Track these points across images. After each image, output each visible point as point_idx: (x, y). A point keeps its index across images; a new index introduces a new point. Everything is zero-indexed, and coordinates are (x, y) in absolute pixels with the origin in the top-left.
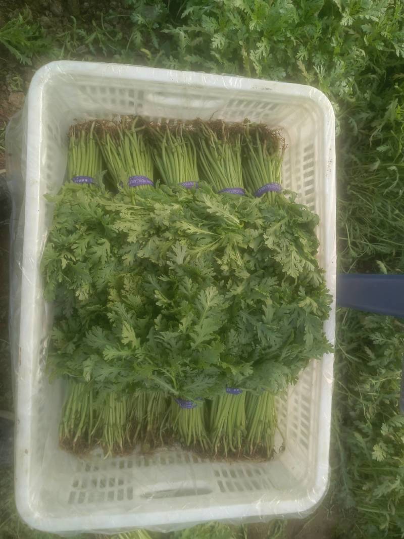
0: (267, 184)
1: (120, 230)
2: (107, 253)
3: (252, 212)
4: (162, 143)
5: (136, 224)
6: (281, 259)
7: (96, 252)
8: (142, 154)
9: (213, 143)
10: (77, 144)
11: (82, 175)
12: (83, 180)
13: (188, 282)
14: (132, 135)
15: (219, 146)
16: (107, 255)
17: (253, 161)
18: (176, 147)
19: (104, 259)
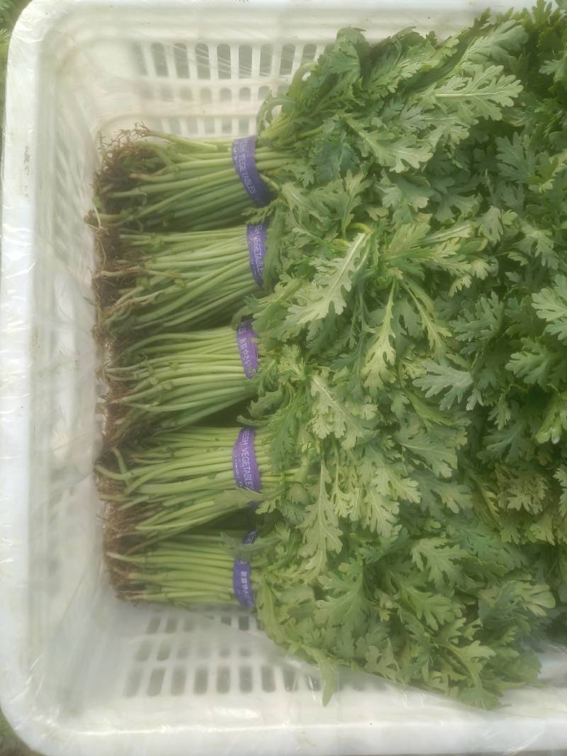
0: (238, 171)
1: (393, 520)
2: (442, 547)
3: (326, 205)
4: (148, 412)
5: (374, 481)
6: (457, 125)
7: (444, 573)
8: (177, 454)
9: (145, 297)
10: (158, 588)
11: (230, 582)
12: (244, 581)
13: (519, 361)
14: (137, 478)
15: (153, 282)
16: (446, 544)
17: (179, 206)
18: (161, 380)
19: (457, 552)
